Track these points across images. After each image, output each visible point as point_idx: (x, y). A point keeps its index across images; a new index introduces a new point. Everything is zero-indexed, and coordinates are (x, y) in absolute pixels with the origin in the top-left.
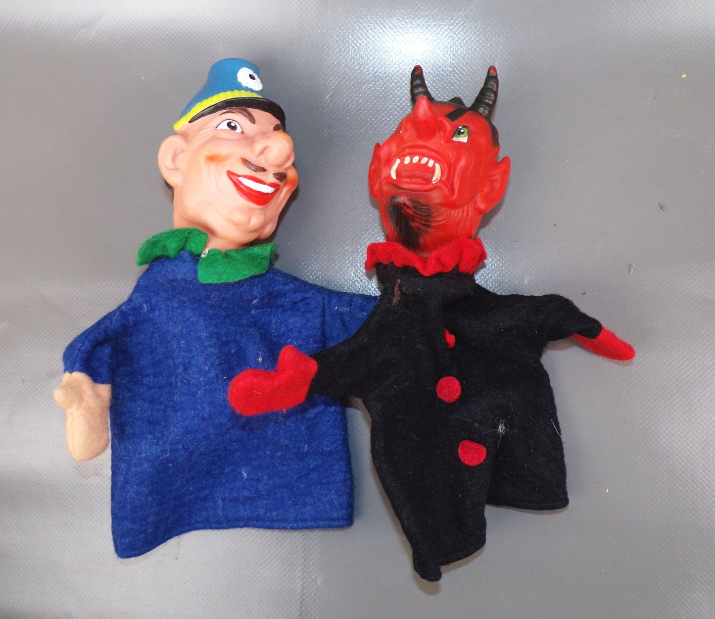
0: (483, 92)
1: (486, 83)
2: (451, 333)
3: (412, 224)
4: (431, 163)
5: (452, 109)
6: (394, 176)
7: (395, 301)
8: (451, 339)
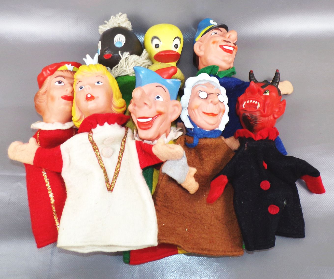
0: (274, 78)
1: (275, 75)
2: (266, 163)
3: (250, 123)
4: (256, 102)
5: (263, 84)
6: (244, 107)
7: (246, 149)
8: (265, 165)
